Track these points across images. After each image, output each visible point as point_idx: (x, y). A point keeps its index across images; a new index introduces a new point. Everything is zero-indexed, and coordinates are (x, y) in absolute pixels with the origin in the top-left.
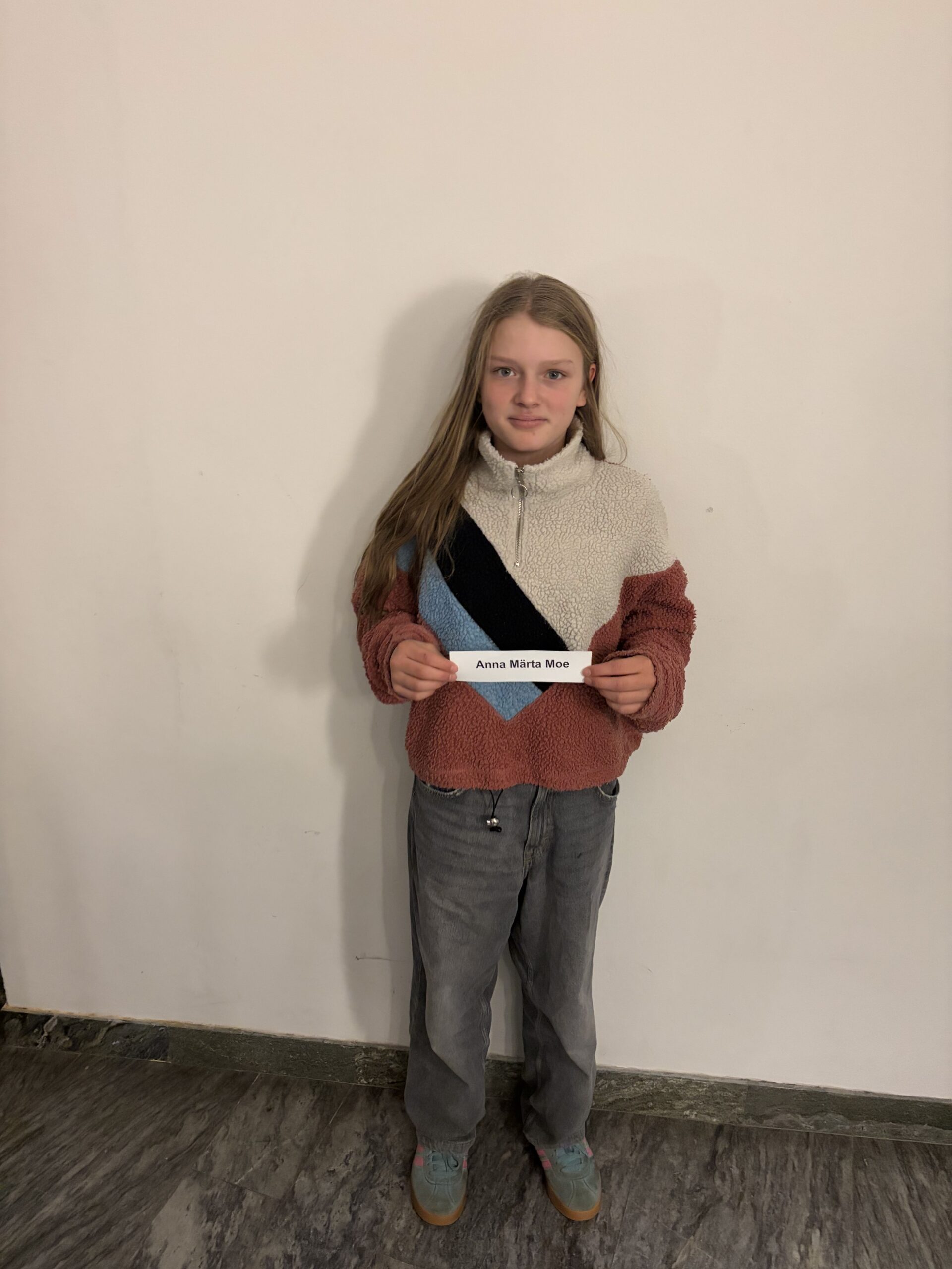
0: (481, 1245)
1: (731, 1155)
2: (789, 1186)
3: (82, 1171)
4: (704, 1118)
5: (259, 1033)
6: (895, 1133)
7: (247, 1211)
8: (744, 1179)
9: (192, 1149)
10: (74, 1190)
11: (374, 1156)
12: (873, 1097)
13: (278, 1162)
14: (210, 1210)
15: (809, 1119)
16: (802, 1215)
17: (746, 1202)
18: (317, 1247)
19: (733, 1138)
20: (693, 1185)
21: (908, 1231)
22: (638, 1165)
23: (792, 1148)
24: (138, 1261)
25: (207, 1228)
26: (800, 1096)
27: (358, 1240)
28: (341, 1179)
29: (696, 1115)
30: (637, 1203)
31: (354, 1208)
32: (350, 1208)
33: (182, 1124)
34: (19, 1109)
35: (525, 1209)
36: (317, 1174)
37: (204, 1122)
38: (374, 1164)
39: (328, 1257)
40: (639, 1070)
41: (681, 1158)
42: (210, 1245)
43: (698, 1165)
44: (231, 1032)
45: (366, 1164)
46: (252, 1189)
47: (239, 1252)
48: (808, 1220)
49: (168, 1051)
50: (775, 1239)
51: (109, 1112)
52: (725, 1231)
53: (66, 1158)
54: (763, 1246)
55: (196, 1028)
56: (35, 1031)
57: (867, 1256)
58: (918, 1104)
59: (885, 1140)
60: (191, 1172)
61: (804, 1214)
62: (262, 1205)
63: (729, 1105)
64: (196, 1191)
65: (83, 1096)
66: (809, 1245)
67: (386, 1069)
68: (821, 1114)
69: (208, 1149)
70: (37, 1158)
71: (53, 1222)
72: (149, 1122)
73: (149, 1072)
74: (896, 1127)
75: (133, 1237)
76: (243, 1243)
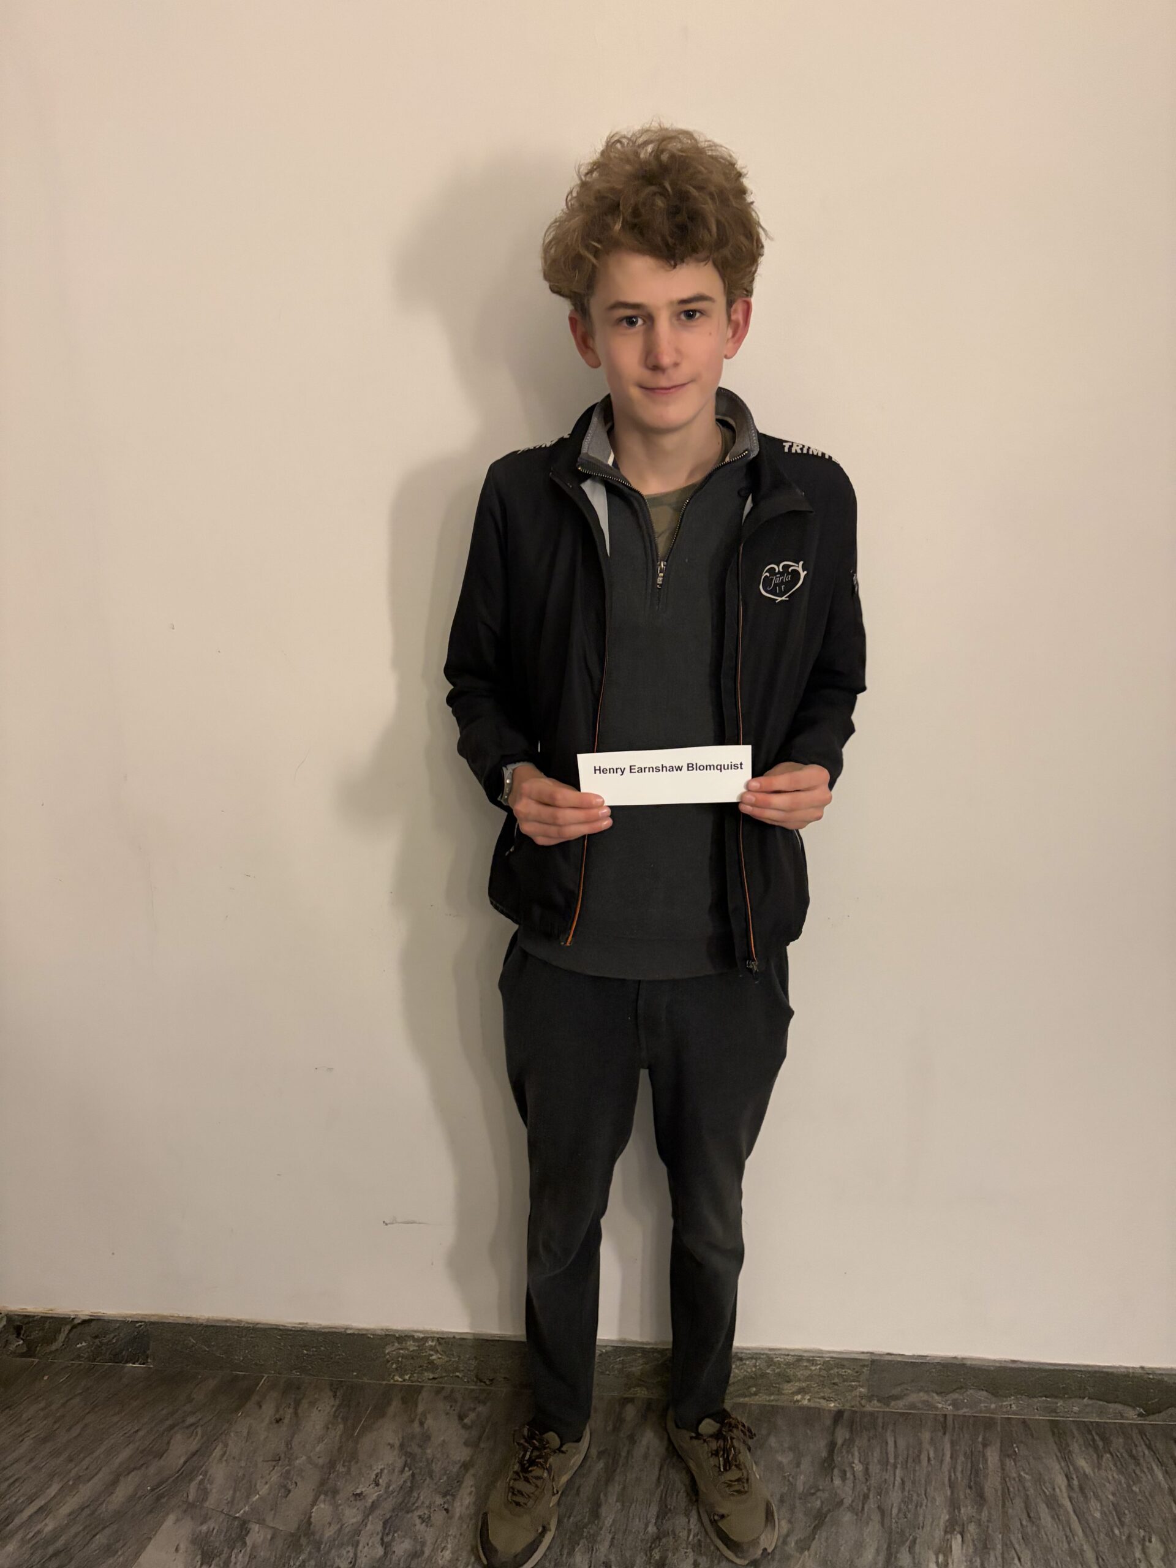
1: (853, 1447)
2: (923, 1481)
3: (41, 1509)
4: (819, 1403)
5: (263, 1324)
6: (1049, 1410)
7: (251, 1550)
8: (869, 1477)
9: (182, 1473)
10: (31, 1534)
11: (411, 1472)
12: (1021, 1368)
13: (291, 1486)
14: (205, 1548)
15: (944, 1400)
16: (940, 1518)
17: (872, 1504)
19: (854, 1427)
20: (807, 1487)
21: (1069, 1533)
23: (926, 1436)
26: (934, 1370)
28: (370, 1504)
29: (809, 1400)
31: (387, 1539)
32: (382, 1539)
33: (169, 1443)
35: (601, 1529)
36: (340, 1498)
37: (197, 1438)
38: (412, 1482)
41: (791, 1455)
43: (812, 1463)
44: (228, 1325)
45: (401, 1482)
46: (258, 1522)
48: (948, 1524)
49: (149, 1352)
50: (907, 1549)
51: (75, 1432)
52: (846, 1542)
53: (18, 1494)
54: (893, 1559)
55: (184, 1321)
57: (1019, 1564)
58: (1076, 1374)
59: (1036, 1419)
60: (180, 1503)
61: (942, 1517)
62: (271, 1540)
63: (850, 1385)
64: (187, 1528)
65: (42, 1414)
66: (949, 1556)
67: (426, 1362)
68: (958, 1391)
69: (201, 1474)
72: (125, 1444)
73: (126, 1380)
74: (1051, 1403)
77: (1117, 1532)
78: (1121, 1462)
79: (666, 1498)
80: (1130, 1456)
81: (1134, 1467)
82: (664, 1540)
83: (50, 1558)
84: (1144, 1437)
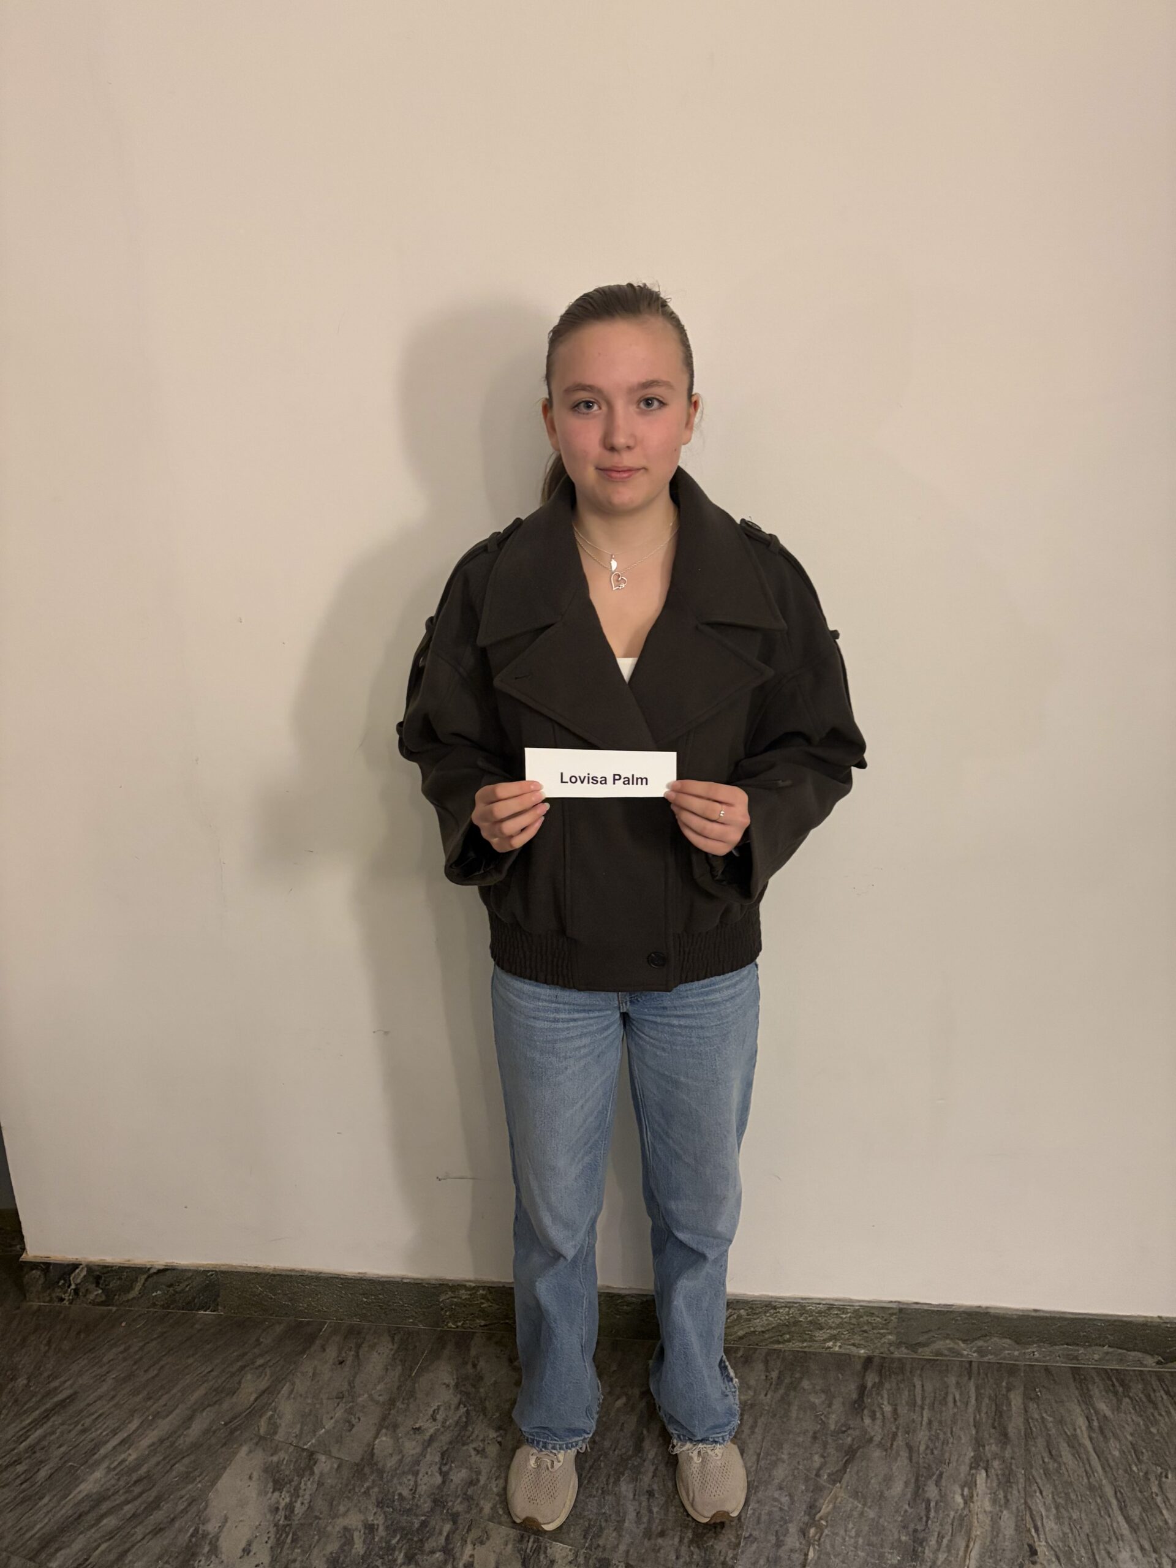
0: (595, 1504)
1: (882, 1390)
2: (949, 1422)
3: (123, 1442)
4: (849, 1349)
5: (325, 1273)
6: (1071, 1357)
7: (320, 1478)
8: (898, 1416)
9: (252, 1410)
10: (116, 1463)
11: (466, 1409)
12: (1043, 1316)
13: (354, 1421)
14: (276, 1478)
15: (971, 1345)
16: (965, 1454)
17: (900, 1441)
18: (403, 1515)
19: (883, 1371)
20: (839, 1424)
21: (1087, 1466)
22: (773, 1406)
23: (952, 1380)
24: (194, 1540)
25: (273, 1499)
26: (959, 1318)
27: (450, 1504)
28: (429, 1437)
29: (840, 1347)
30: (774, 1449)
31: (445, 1469)
32: (440, 1469)
33: (240, 1383)
34: (46, 1374)
35: (644, 1461)
36: (400, 1432)
37: (266, 1378)
38: (467, 1418)
39: (416, 1526)
40: (772, 1297)
41: (823, 1396)
42: (278, 1517)
43: (843, 1404)
44: (293, 1274)
45: (456, 1418)
46: (325, 1453)
47: (311, 1524)
48: (973, 1460)
49: (219, 1300)
50: (934, 1483)
51: (153, 1372)
52: (876, 1475)
53: (105, 1426)
54: (921, 1490)
55: (252, 1270)
56: (60, 1284)
57: (1041, 1497)
58: (1095, 1322)
59: (1060, 1367)
60: (253, 1436)
61: (968, 1453)
62: (337, 1470)
63: (878, 1333)
64: (259, 1458)
65: (121, 1356)
66: (974, 1488)
67: (478, 1309)
68: (984, 1338)
69: (271, 1409)
70: (70, 1428)
71: (92, 1501)
72: (200, 1383)
73: (197, 1326)
74: (1072, 1350)
75: (187, 1512)
76: (318, 1514)
77: (1135, 1468)
78: (1140, 1407)
80: (1148, 1400)
81: (1152, 1411)
83: (136, 1482)
84: (1163, 1384)
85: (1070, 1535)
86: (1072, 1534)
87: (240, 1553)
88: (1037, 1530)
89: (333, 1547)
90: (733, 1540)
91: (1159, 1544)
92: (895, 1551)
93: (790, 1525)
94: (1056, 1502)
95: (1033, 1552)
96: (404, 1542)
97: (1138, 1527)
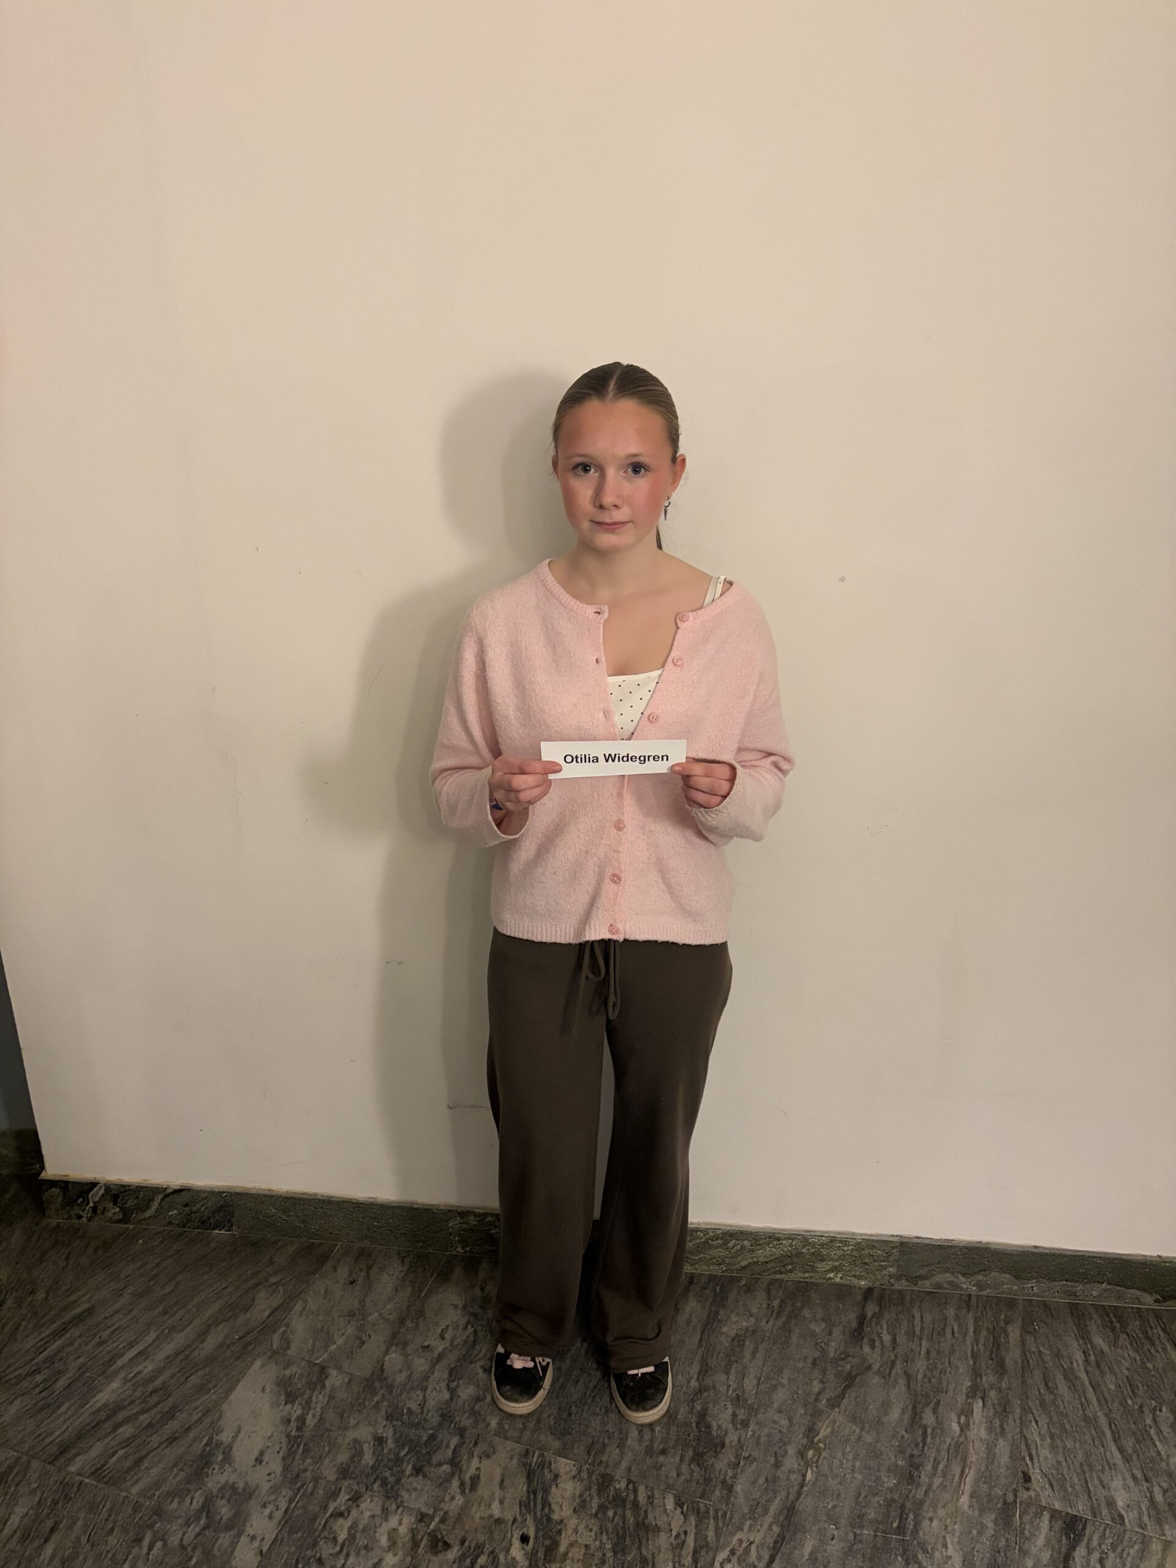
1: (882, 1319)
2: (947, 1352)
3: (140, 1353)
4: (851, 1280)
6: (1069, 1294)
7: (330, 1392)
8: (896, 1345)
9: (267, 1324)
10: (132, 1375)
11: (473, 1329)
12: (1044, 1253)
13: (365, 1338)
14: (289, 1389)
15: (970, 1279)
16: (962, 1384)
17: (898, 1369)
18: (411, 1428)
19: (883, 1302)
20: (838, 1353)
21: (1083, 1399)
22: (774, 1333)
23: (951, 1312)
24: (208, 1449)
25: (286, 1410)
26: (959, 1253)
27: (457, 1419)
28: (437, 1355)
29: (841, 1278)
30: (774, 1374)
31: (453, 1385)
32: (448, 1385)
33: (253, 1300)
34: (63, 1289)
36: (409, 1350)
37: (279, 1296)
38: (474, 1337)
39: (424, 1439)
40: (775, 1229)
41: (823, 1325)
42: (289, 1429)
43: (843, 1331)
44: (305, 1197)
45: (465, 1338)
46: (336, 1368)
47: (323, 1435)
48: (970, 1389)
49: (233, 1220)
50: (931, 1410)
51: (168, 1288)
52: (874, 1401)
53: (122, 1339)
54: (918, 1417)
55: (266, 1193)
56: (79, 1202)
57: (1036, 1427)
58: (1095, 1260)
59: (1058, 1302)
60: (265, 1351)
61: (965, 1383)
62: (348, 1384)
63: (879, 1266)
64: (272, 1372)
65: (137, 1272)
66: (970, 1416)
67: (487, 1235)
68: (983, 1273)
69: (284, 1325)
70: (88, 1340)
71: (109, 1410)
72: (214, 1299)
73: (213, 1245)
74: (1071, 1286)
75: (202, 1423)
76: (328, 1425)
77: (1130, 1402)
78: (1137, 1343)
79: (707, 1358)
80: (1145, 1337)
81: (1149, 1347)
82: (706, 1394)
83: (152, 1393)
84: (1160, 1321)
85: (1064, 1463)
86: (1066, 1462)
87: (252, 1463)
88: (1031, 1459)
89: (343, 1457)
90: (733, 1460)
91: (1150, 1474)
92: (891, 1474)
93: (788, 1447)
94: (1050, 1431)
95: (1027, 1479)
96: (413, 1454)
97: (1131, 1459)
